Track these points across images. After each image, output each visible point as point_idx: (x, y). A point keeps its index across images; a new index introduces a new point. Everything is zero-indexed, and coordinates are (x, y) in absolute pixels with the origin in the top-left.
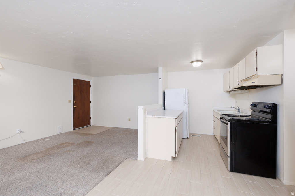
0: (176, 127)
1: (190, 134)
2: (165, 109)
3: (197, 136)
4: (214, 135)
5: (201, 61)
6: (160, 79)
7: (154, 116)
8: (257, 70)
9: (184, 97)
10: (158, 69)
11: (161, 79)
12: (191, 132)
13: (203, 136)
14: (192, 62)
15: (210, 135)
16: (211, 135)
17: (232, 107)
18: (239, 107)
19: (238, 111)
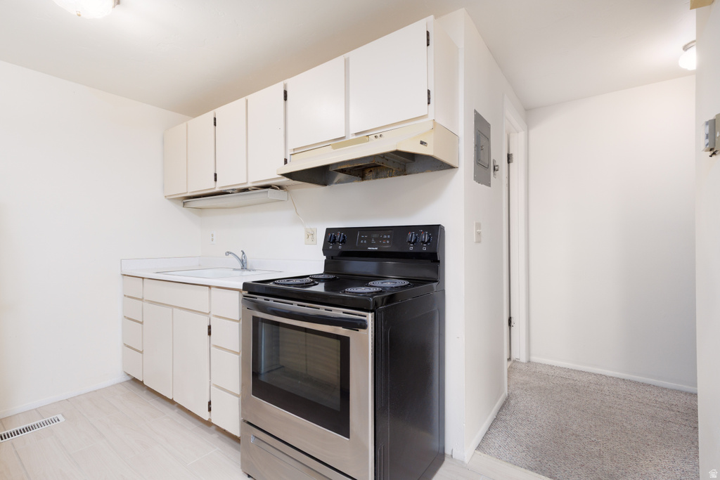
8: (429, 101)
17: (228, 253)
18: (243, 253)
19: (239, 266)
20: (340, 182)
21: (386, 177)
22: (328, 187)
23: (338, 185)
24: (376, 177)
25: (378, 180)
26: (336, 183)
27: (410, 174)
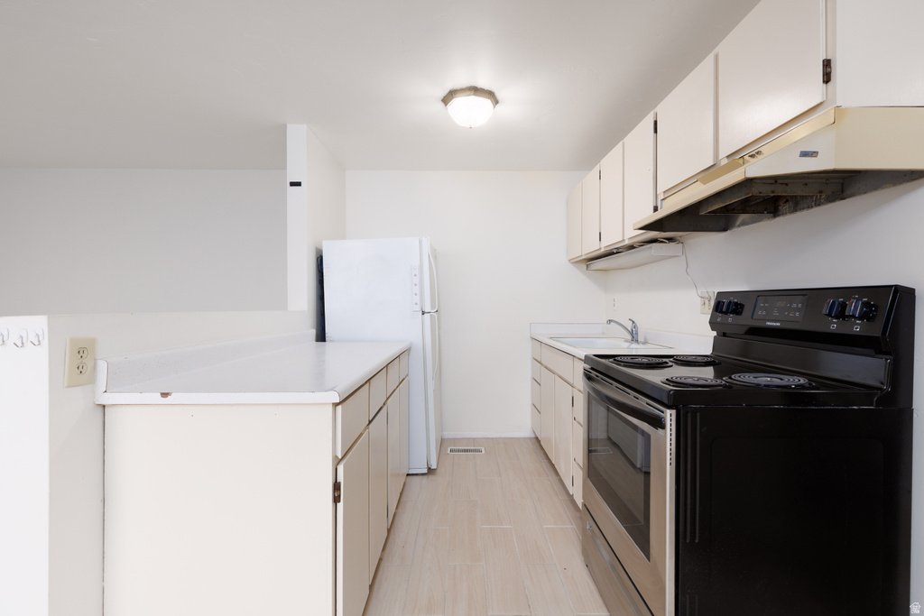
0: (337, 462)
1: (442, 442)
2: (321, 336)
3: (469, 448)
4: (533, 436)
5: (490, 94)
6: (293, 184)
7: (165, 395)
8: (827, 78)
9: (416, 280)
10: (282, 131)
11: (298, 184)
12: (448, 434)
13: (494, 442)
14: (446, 100)
15: (518, 439)
16: (525, 439)
17: (610, 321)
18: (633, 322)
19: (629, 337)
20: (744, 223)
21: (810, 207)
22: (728, 232)
23: (742, 228)
24: (795, 209)
25: (799, 215)
26: (739, 226)
27: (850, 196)
